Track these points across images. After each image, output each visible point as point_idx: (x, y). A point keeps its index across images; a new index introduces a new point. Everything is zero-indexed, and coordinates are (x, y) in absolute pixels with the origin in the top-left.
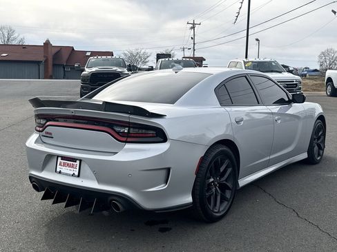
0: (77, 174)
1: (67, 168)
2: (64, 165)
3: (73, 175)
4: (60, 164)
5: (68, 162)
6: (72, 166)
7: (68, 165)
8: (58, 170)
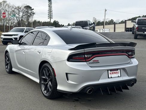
0: (120, 75)
1: (115, 74)
2: (113, 73)
3: (118, 77)
4: (110, 74)
5: (114, 72)
6: (117, 73)
7: (114, 73)
8: (110, 77)
